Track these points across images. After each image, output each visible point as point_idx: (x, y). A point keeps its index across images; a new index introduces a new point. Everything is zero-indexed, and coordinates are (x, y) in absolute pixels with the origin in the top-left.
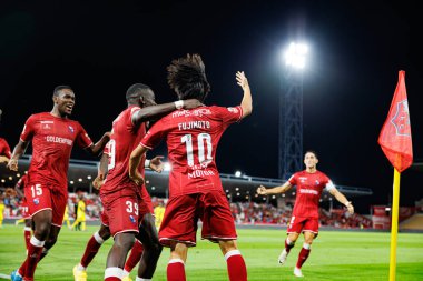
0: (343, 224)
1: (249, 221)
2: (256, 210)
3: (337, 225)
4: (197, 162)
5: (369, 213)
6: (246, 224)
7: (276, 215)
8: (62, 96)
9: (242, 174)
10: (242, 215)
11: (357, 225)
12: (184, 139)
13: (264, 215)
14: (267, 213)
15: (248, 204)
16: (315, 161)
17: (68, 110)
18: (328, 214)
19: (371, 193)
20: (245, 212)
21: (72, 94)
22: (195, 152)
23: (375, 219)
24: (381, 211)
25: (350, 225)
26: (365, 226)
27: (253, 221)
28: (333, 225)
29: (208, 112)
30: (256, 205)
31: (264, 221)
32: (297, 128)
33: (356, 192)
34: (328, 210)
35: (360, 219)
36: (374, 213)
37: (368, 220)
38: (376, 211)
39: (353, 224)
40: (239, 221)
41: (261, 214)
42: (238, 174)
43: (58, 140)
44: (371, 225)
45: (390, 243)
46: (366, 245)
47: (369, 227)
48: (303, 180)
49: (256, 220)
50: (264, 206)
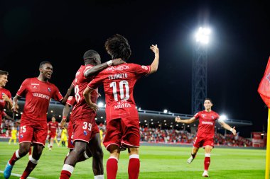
0: (233, 144)
1: (173, 141)
2: (177, 135)
3: (229, 144)
4: (119, 99)
5: (250, 137)
6: (171, 143)
7: (190, 138)
8: (45, 68)
9: (168, 111)
10: (168, 138)
11: (242, 144)
12: (112, 85)
13: (182, 138)
14: (184, 137)
15: (172, 131)
16: (211, 105)
17: (48, 76)
18: (224, 138)
19: (251, 124)
20: (170, 136)
21: (51, 67)
22: (118, 93)
23: (254, 141)
24: (258, 136)
25: (238, 145)
26: (247, 145)
27: (175, 141)
28: (227, 144)
29: (127, 67)
30: (177, 132)
31: (182, 141)
32: (203, 81)
33: (242, 123)
34: (223, 134)
35: (244, 141)
36: (253, 137)
37: (249, 141)
38: (255, 135)
39: (239, 144)
40: (166, 141)
41: (180, 137)
42: (165, 111)
43: (41, 96)
44: (251, 144)
45: (265, 157)
46: (249, 158)
47: (250, 146)
48: (204, 116)
49: (177, 141)
50: (182, 132)
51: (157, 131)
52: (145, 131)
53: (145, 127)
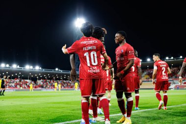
7: (72, 85)
12: (85, 54)
14: (69, 84)
27: (63, 87)
30: (65, 81)
31: (67, 87)
41: (66, 84)
42: (57, 69)
50: (68, 81)
51: (52, 81)
52: (45, 82)
53: (45, 79)
